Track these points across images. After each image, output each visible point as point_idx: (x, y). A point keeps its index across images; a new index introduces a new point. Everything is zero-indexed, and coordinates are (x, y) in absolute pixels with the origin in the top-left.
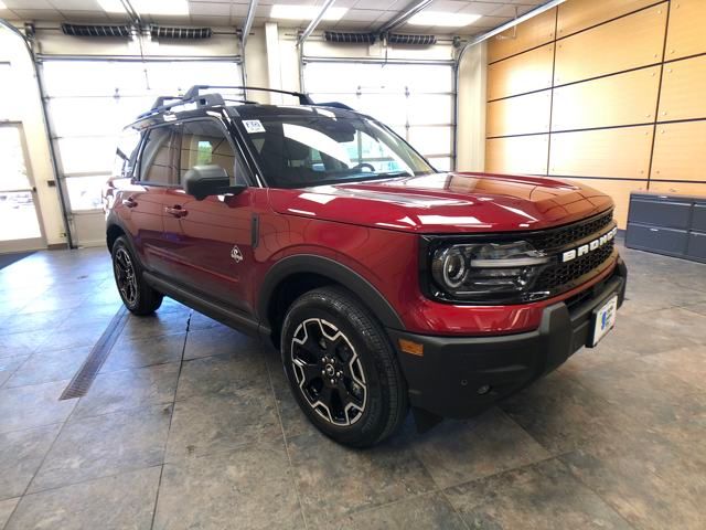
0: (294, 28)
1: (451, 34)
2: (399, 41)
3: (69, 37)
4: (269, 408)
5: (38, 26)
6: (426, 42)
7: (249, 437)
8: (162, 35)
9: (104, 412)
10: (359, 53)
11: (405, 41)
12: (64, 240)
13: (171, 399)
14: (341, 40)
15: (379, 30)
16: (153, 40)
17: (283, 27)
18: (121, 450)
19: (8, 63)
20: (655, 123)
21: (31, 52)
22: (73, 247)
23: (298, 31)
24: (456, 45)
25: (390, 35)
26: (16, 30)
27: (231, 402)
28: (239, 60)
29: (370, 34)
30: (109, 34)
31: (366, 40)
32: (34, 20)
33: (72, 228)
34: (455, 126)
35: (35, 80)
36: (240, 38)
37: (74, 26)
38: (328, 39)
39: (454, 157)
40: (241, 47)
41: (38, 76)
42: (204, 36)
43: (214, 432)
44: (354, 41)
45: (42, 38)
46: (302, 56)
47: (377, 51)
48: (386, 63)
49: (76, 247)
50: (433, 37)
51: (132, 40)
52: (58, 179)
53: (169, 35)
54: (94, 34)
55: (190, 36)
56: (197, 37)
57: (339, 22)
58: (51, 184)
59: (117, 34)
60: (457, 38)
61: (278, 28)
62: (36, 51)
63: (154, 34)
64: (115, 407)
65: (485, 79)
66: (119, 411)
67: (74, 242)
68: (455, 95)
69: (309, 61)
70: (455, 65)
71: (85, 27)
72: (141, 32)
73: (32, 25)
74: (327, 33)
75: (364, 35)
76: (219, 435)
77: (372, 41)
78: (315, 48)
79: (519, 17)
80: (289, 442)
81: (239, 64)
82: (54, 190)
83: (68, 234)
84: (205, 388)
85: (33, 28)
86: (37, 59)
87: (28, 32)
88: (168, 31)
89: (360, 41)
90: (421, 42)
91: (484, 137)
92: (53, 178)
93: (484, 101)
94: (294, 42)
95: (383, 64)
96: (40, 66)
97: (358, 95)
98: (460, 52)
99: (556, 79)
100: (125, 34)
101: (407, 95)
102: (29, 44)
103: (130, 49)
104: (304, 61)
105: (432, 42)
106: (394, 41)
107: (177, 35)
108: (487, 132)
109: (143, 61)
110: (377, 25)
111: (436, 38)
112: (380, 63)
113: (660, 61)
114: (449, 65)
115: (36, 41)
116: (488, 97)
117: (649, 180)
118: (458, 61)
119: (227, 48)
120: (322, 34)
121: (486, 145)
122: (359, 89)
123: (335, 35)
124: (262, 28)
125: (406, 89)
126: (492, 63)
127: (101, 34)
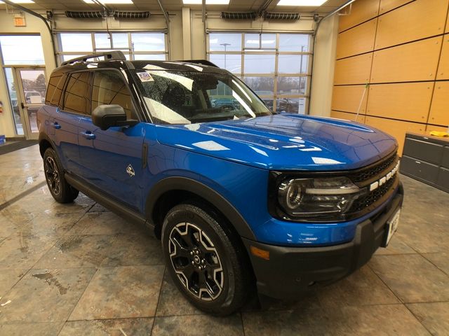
0: (201, 10)
1: (312, 12)
2: (273, 18)
3: (70, 19)
5: (54, 12)
6: (292, 18)
8: (120, 16)
10: (245, 26)
11: (277, 18)
14: (232, 18)
15: (257, 10)
16: (116, 19)
17: (194, 9)
19: (38, 34)
20: (435, 81)
21: (51, 31)
23: (204, 11)
24: (316, 20)
26: (39, 16)
28: (166, 31)
29: (252, 13)
30: (91, 17)
31: (249, 18)
32: (53, 10)
34: (311, 76)
35: (51, 44)
37: (73, 13)
38: (223, 17)
39: (309, 97)
40: (167, 22)
41: (53, 41)
42: (145, 17)
44: (240, 18)
45: (57, 19)
46: (206, 28)
47: (257, 24)
50: (297, 14)
51: (104, 20)
53: (124, 16)
54: (83, 17)
55: (137, 17)
56: (141, 17)
59: (95, 16)
60: (316, 15)
61: (190, 10)
63: (115, 16)
65: (336, 43)
68: (312, 54)
69: (211, 32)
70: (313, 34)
71: (77, 13)
72: (108, 15)
73: (50, 12)
74: (223, 13)
75: (248, 14)
77: (254, 18)
78: (214, 23)
81: (166, 34)
85: (51, 14)
86: (54, 34)
87: (48, 16)
88: (121, 14)
89: (245, 18)
90: (289, 18)
91: (332, 84)
93: (334, 59)
94: (201, 20)
95: (261, 33)
96: (55, 36)
97: (243, 53)
98: (318, 25)
99: (376, 45)
100: (100, 16)
101: (277, 54)
102: (49, 23)
103: (102, 25)
104: (207, 32)
105: (296, 18)
106: (269, 17)
107: (128, 17)
108: (335, 82)
109: (109, 32)
110: (256, 7)
111: (301, 15)
112: (259, 33)
113: (442, 33)
114: (310, 34)
115: (53, 22)
116: (337, 56)
117: (427, 124)
118: (316, 31)
119: (159, 24)
120: (220, 13)
121: (334, 90)
122: (244, 49)
123: (229, 14)
124: (181, 11)
125: (277, 50)
126: (341, 32)
127: (86, 17)
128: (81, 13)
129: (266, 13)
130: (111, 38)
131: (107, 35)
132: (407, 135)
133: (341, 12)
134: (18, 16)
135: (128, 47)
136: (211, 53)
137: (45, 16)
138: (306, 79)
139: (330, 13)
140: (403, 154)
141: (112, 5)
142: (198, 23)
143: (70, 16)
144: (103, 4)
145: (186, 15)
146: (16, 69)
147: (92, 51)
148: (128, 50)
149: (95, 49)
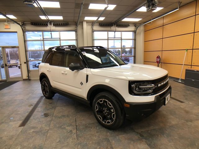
0: (91, 22)
2: (119, 25)
3: (32, 26)
4: (75, 133)
5: (25, 23)
6: (127, 26)
7: (67, 142)
8: (56, 24)
9: (29, 132)
10: (108, 29)
11: (121, 26)
12: (27, 78)
13: (48, 128)
14: (103, 25)
15: (114, 23)
16: (53, 26)
17: (88, 22)
18: (32, 145)
19: (16, 32)
20: (193, 49)
24: (135, 26)
25: (117, 24)
26: (19, 24)
27: (64, 130)
28: (76, 31)
29: (111, 24)
31: (110, 25)
32: (24, 21)
33: (30, 75)
34: (135, 48)
35: (23, 37)
36: (76, 25)
37: (34, 23)
39: (135, 57)
41: (24, 35)
42: (67, 25)
43: (58, 140)
44: (107, 25)
45: (26, 26)
46: (93, 30)
47: (113, 28)
48: (116, 31)
49: (30, 80)
51: (48, 26)
52: (27, 61)
53: (58, 25)
54: (39, 25)
55: (63, 25)
56: (65, 25)
57: (103, 21)
58: (25, 63)
59: (44, 24)
60: (135, 24)
61: (86, 22)
62: (24, 29)
63: (54, 24)
64: (32, 130)
65: (144, 35)
66: (34, 132)
67: (30, 78)
68: (135, 40)
69: (95, 31)
71: (36, 23)
72: (50, 24)
74: (100, 24)
76: (59, 141)
77: (112, 26)
78: (96, 27)
79: (153, 19)
80: (79, 145)
81: (76, 32)
83: (28, 76)
84: (58, 126)
85: (23, 23)
86: (24, 32)
87: (22, 24)
91: (143, 51)
92: (26, 61)
93: (143, 41)
97: (108, 40)
98: (137, 28)
99: (163, 36)
100: (46, 24)
101: (121, 40)
102: (22, 27)
103: (48, 28)
104: (93, 31)
106: (118, 25)
107: (60, 25)
108: (144, 50)
109: (50, 31)
110: (113, 21)
111: (130, 24)
112: (113, 31)
113: (193, 32)
114: (134, 32)
115: (24, 27)
116: (145, 40)
117: (191, 65)
118: (136, 31)
119: (73, 28)
120: (98, 24)
121: (144, 53)
122: (108, 38)
124: (83, 22)
125: (121, 38)
126: (145, 31)
127: (41, 24)
128: (38, 23)
130: (51, 34)
132: (186, 70)
134: (7, 24)
135: (59, 37)
136: (96, 40)
138: (133, 50)
140: (185, 77)
142: (90, 27)
143: (32, 24)
144: (50, 19)
145: (85, 24)
146: (4, 48)
147: (42, 39)
148: (59, 39)
149: (44, 39)
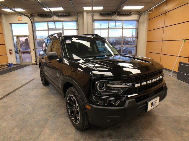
1: (137, 12)
2: (121, 14)
6: (129, 14)
7: (16, 117)
8: (59, 15)
10: (109, 18)
11: (122, 14)
12: (35, 63)
13: (14, 104)
14: (104, 15)
15: (114, 12)
16: (57, 17)
17: (88, 12)
19: (27, 23)
21: (32, 22)
22: (37, 65)
23: (93, 12)
24: (139, 15)
27: (23, 107)
28: (77, 21)
29: (112, 13)
30: (47, 16)
31: (111, 15)
32: (33, 14)
34: (137, 38)
35: (31, 27)
37: (40, 14)
38: (100, 14)
39: (137, 47)
40: (77, 17)
42: (68, 15)
43: (11, 114)
44: (107, 15)
46: (93, 19)
47: (114, 17)
54: (44, 16)
55: (65, 15)
56: (67, 15)
59: (49, 16)
60: (139, 13)
62: (33, 20)
63: (57, 15)
67: (37, 63)
68: (137, 29)
69: (95, 21)
70: (138, 20)
71: (42, 15)
72: (54, 15)
75: (110, 13)
77: (113, 15)
78: (97, 17)
79: (155, 6)
81: (77, 22)
82: (34, 51)
83: (36, 61)
86: (33, 23)
87: (31, 16)
88: (59, 14)
89: (109, 15)
90: (127, 14)
91: (146, 41)
92: (34, 49)
93: (147, 31)
94: (91, 16)
95: (116, 21)
96: (33, 24)
97: (108, 29)
98: (140, 17)
99: (165, 25)
100: (51, 16)
101: (123, 29)
102: (31, 19)
103: (52, 19)
104: (94, 21)
105: (131, 14)
106: (119, 14)
107: (62, 15)
109: (54, 22)
110: (114, 10)
111: (132, 13)
112: (115, 20)
114: (136, 20)
115: (33, 18)
116: (148, 29)
117: (188, 58)
118: (139, 19)
119: (74, 18)
120: (99, 13)
122: (109, 27)
123: (102, 14)
124: (83, 12)
125: (123, 27)
126: (149, 19)
127: (46, 16)
128: (43, 15)
129: (118, 13)
130: (55, 24)
131: (53, 23)
132: (180, 63)
133: (149, 11)
134: (19, 16)
135: (61, 27)
136: (95, 29)
137: (30, 16)
138: (135, 39)
139: (145, 12)
140: (178, 71)
141: (55, 11)
142: (90, 17)
143: (39, 16)
144: (52, 11)
145: (85, 14)
146: (18, 37)
147: (47, 29)
148: (62, 29)
149: (48, 29)
